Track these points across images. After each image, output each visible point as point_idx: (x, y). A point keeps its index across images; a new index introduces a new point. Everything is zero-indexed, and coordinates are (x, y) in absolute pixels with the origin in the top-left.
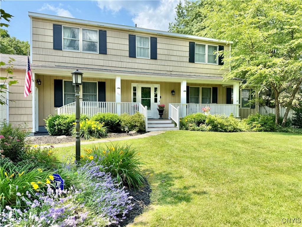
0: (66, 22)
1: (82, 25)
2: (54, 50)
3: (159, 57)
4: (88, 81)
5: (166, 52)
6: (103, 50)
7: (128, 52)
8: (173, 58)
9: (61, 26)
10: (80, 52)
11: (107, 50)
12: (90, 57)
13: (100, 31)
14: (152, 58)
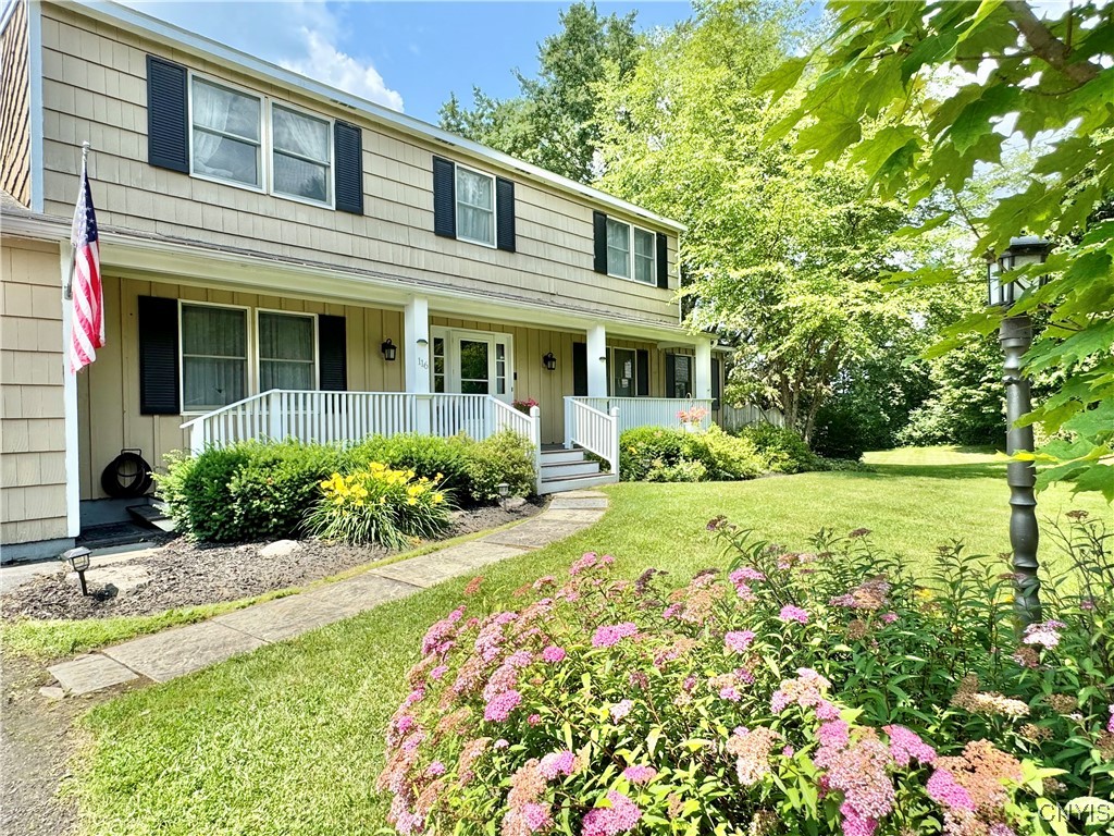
0: (204, 62)
1: (272, 87)
2: (154, 169)
3: (520, 244)
4: (281, 309)
5: (538, 233)
6: (351, 199)
7: (431, 217)
8: (557, 254)
9: (184, 70)
10: (264, 191)
11: (365, 198)
12: (302, 218)
13: (338, 124)
14: (500, 247)
